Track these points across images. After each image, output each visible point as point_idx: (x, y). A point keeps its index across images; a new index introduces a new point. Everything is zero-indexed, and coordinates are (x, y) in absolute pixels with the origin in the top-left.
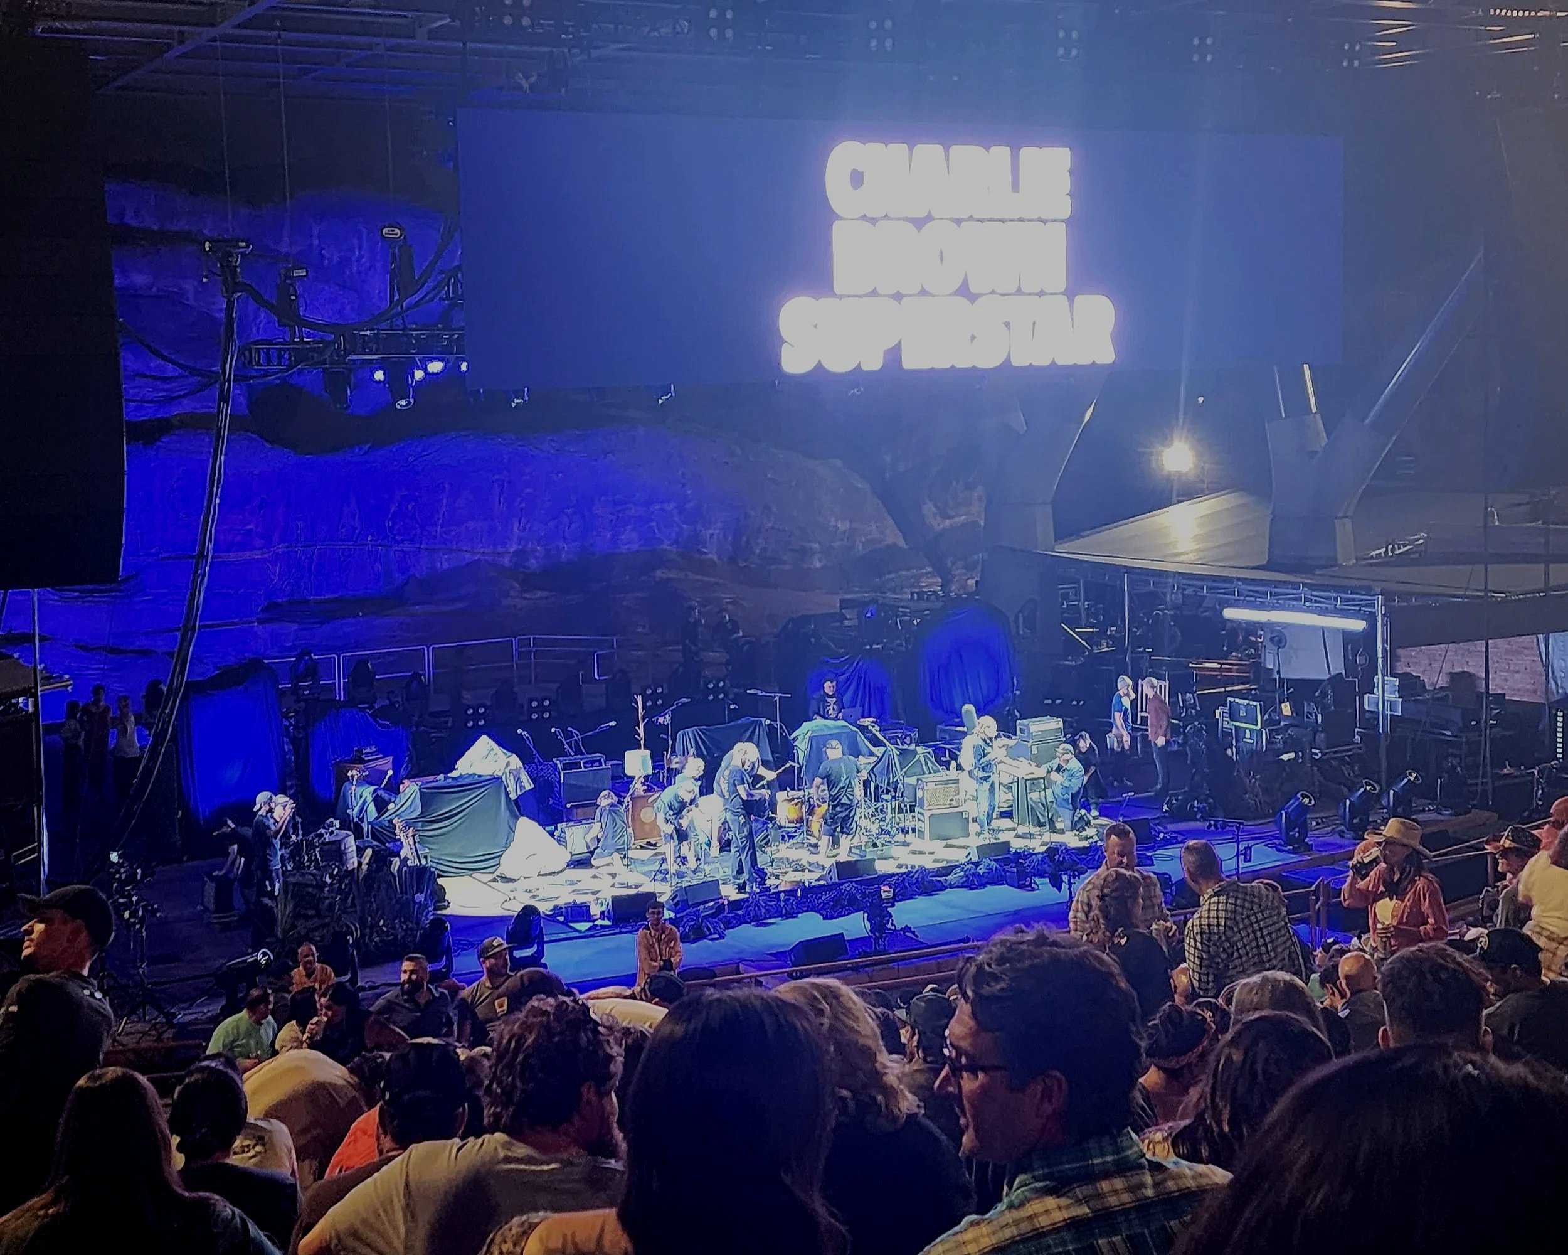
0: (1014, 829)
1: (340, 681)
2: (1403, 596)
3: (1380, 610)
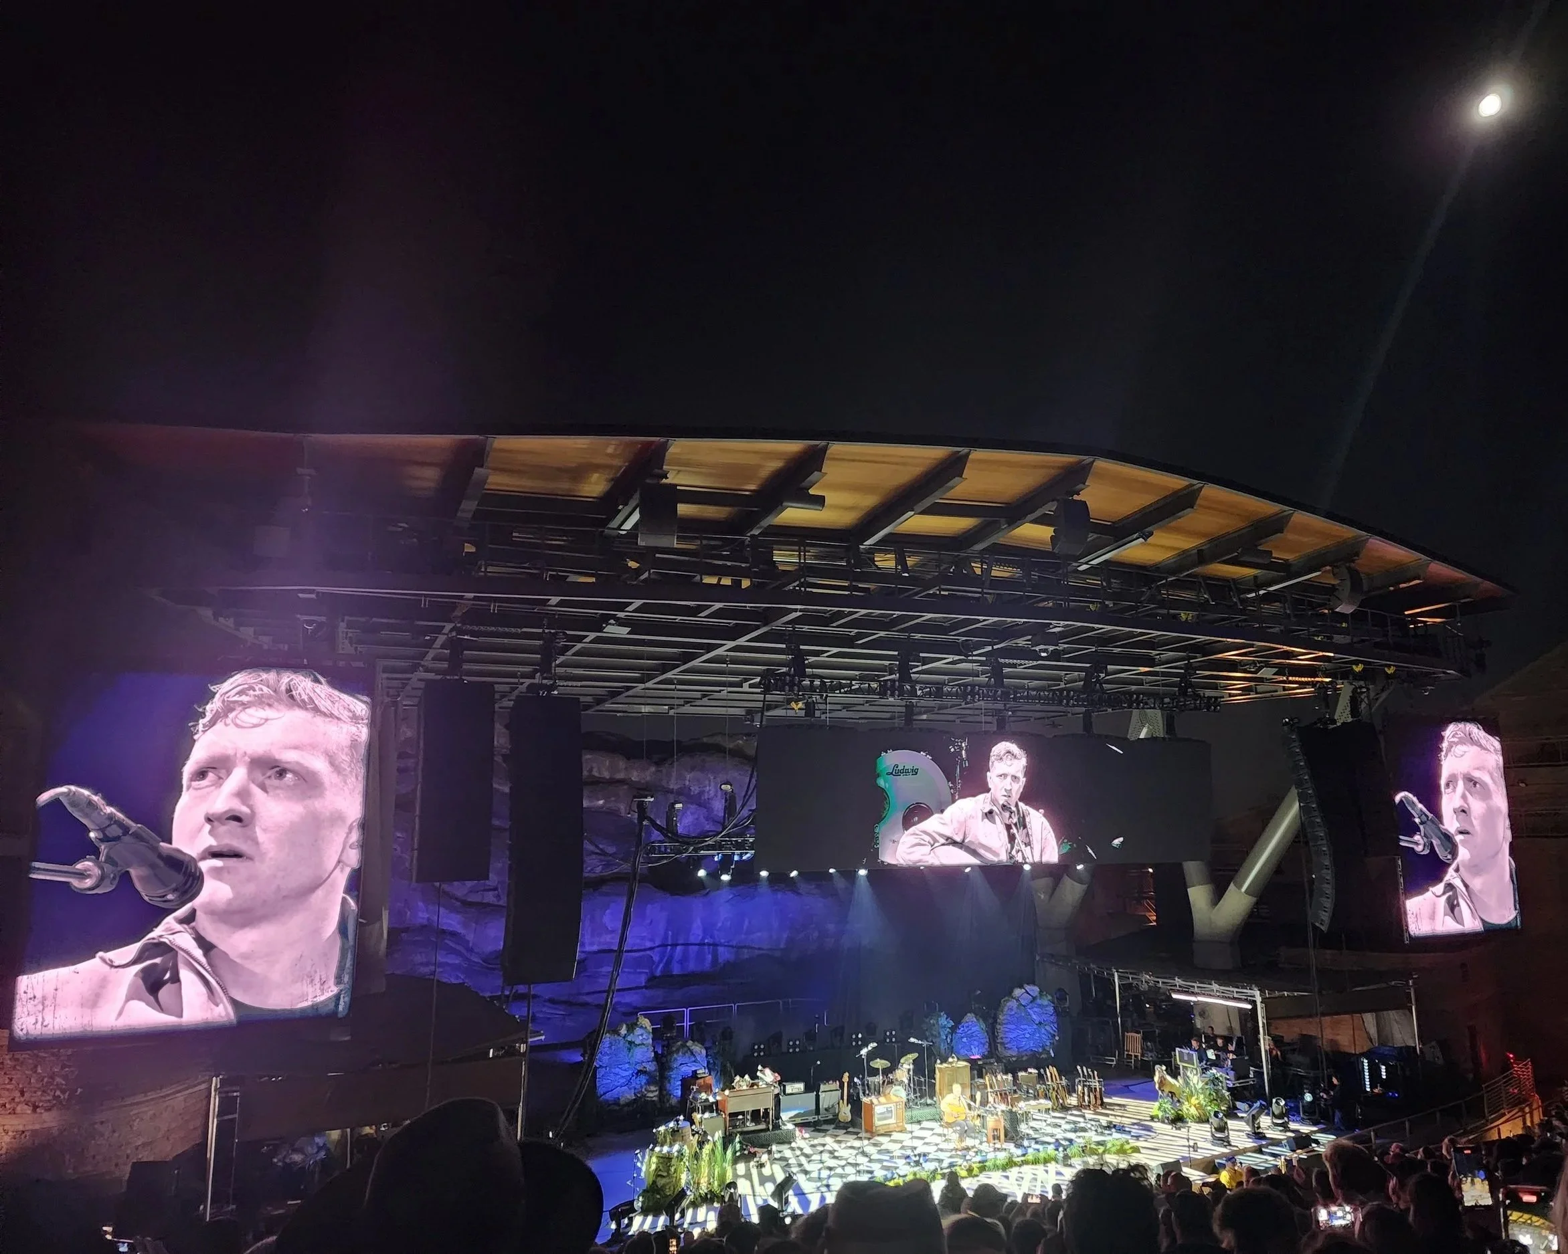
1: (687, 1024)
3: (1258, 999)
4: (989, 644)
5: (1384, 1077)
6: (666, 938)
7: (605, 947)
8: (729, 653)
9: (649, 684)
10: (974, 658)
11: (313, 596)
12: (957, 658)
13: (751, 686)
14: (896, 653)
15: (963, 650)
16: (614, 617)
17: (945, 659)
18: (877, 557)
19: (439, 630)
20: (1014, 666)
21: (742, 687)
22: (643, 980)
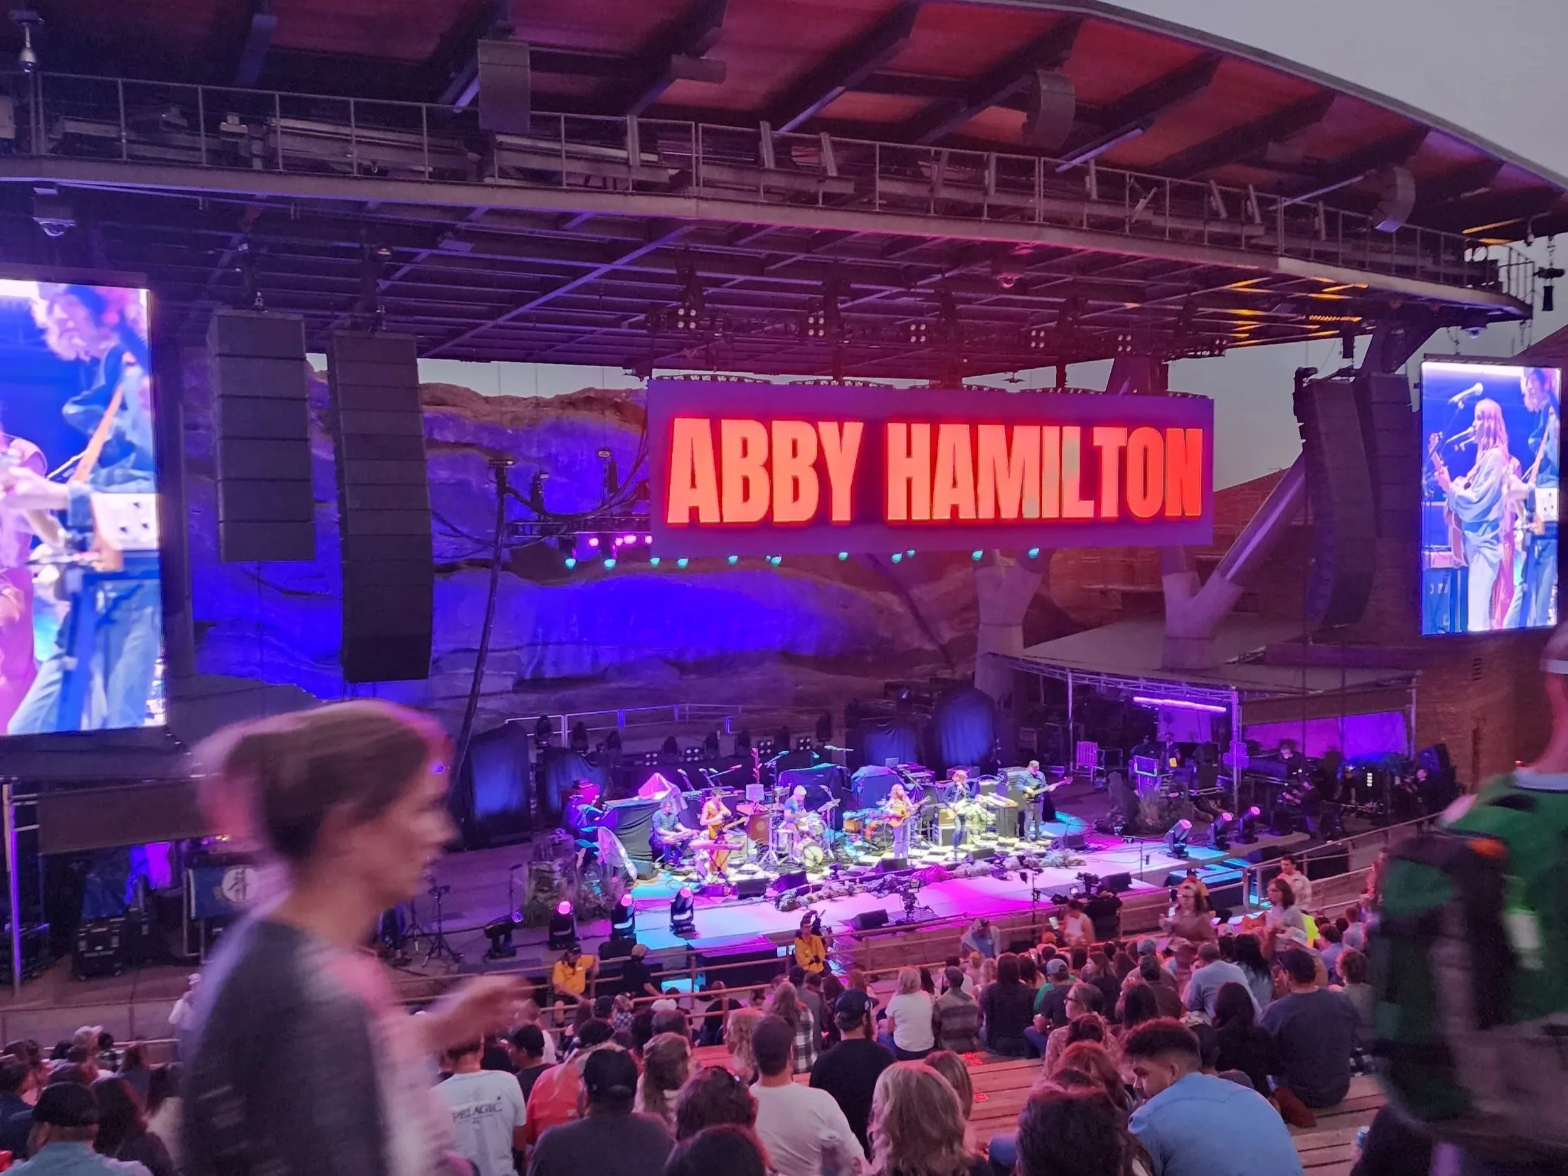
0: (996, 839)
1: (565, 732)
2: (1251, 692)
3: (1235, 700)
4: (939, 271)
5: (1370, 785)
6: (535, 636)
7: (463, 646)
8: (603, 281)
9: (501, 321)
10: (918, 290)
11: (53, 191)
12: (895, 290)
13: (631, 326)
14: (820, 283)
15: (904, 278)
16: (452, 228)
17: (881, 291)
18: (796, 150)
19: (225, 242)
20: (969, 301)
21: (619, 327)
22: (509, 683)
